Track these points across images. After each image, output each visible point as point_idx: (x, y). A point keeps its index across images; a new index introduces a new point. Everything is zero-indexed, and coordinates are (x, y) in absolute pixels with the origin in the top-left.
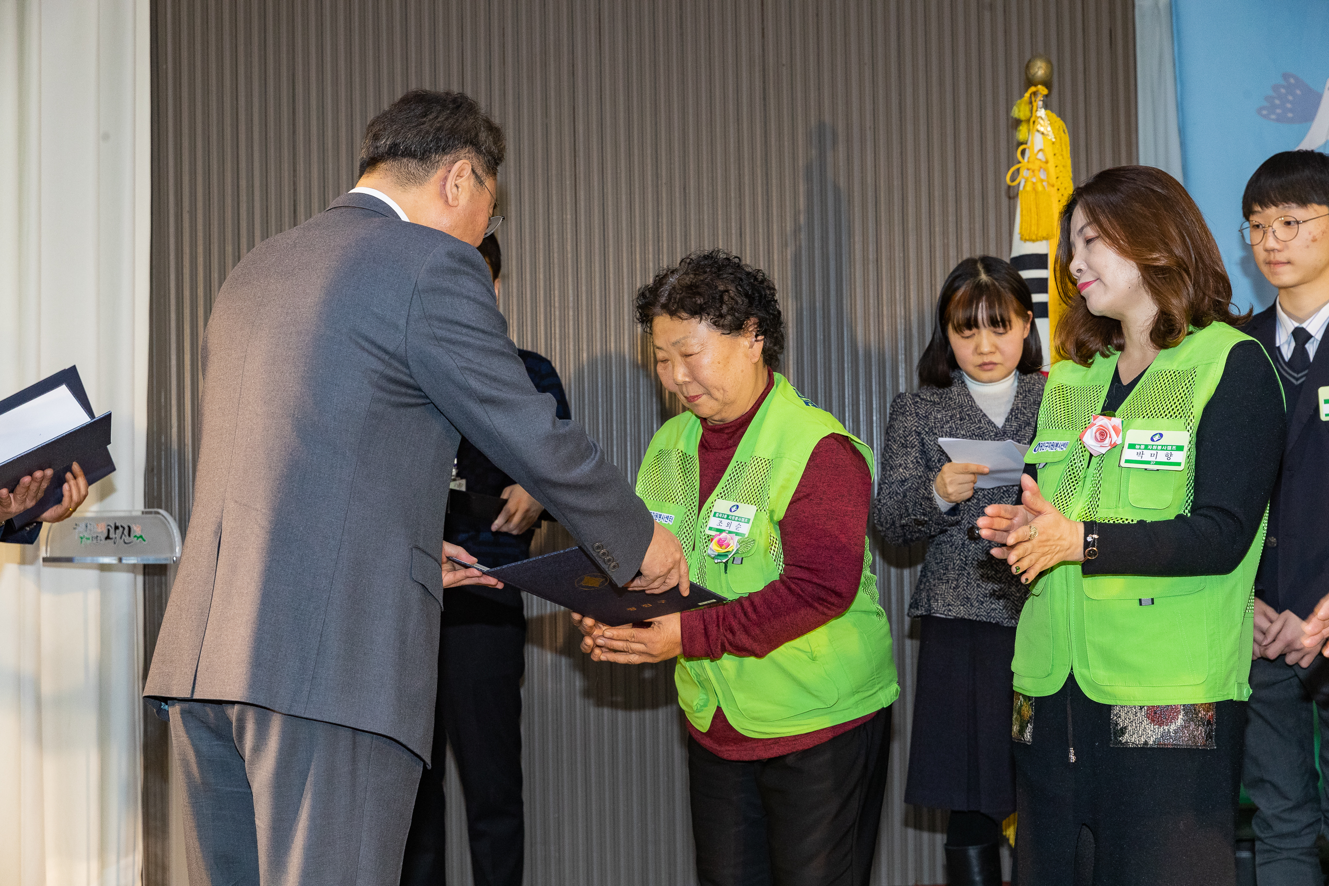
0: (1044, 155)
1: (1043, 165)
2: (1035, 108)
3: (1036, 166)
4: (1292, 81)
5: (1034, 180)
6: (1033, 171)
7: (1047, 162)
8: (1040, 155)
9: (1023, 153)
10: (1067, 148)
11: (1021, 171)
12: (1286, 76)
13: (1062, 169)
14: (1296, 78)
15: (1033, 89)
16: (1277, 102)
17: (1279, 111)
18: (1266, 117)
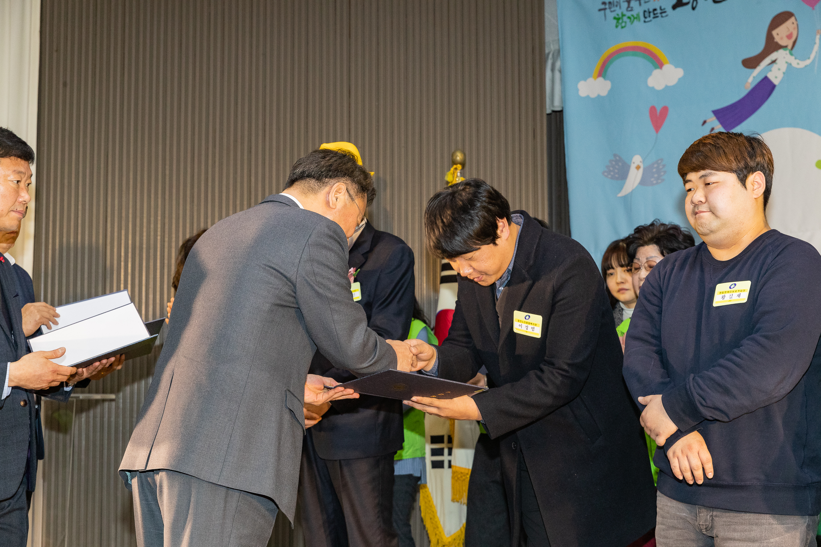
2: (455, 176)
4: (617, 158)
12: (615, 155)
14: (620, 157)
15: (455, 166)
16: (611, 169)
17: (612, 173)
18: (606, 176)
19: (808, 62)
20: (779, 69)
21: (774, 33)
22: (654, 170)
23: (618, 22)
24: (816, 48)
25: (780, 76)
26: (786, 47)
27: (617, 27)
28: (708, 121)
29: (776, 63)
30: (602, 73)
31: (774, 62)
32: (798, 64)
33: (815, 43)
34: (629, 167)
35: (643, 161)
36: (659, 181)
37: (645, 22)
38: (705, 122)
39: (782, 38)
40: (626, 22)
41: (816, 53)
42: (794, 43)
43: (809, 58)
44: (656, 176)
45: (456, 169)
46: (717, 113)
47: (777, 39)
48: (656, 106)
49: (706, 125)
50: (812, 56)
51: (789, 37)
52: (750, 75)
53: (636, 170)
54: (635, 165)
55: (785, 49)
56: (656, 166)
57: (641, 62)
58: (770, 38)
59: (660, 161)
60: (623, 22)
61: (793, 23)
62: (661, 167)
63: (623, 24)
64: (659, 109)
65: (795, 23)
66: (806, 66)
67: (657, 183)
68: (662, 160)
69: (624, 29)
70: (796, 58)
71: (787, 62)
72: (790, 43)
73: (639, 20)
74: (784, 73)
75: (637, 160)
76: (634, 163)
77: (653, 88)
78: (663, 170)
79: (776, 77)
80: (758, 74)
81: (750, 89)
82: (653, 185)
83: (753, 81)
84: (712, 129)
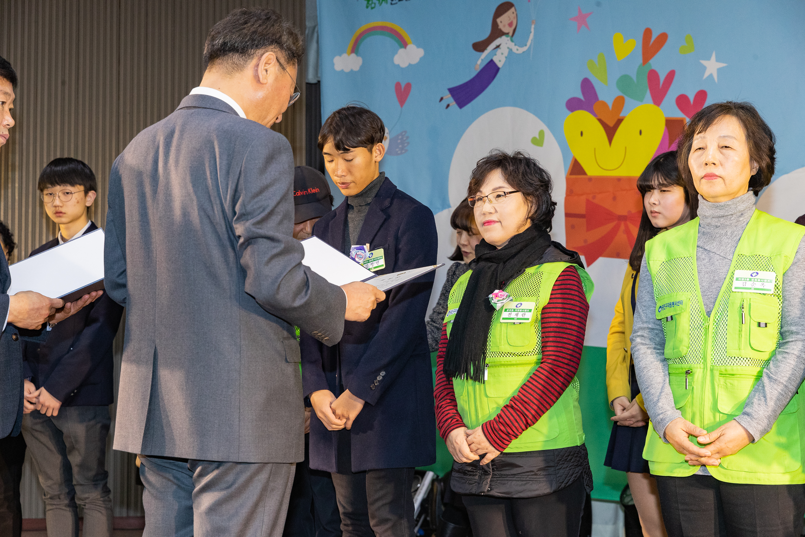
19: (525, 49)
20: (502, 54)
21: (499, 20)
22: (399, 141)
23: (368, 3)
24: (532, 36)
25: (503, 60)
26: (508, 34)
27: (367, 7)
28: (444, 98)
29: (500, 48)
30: (355, 50)
31: (498, 47)
32: (517, 50)
33: (531, 32)
35: (390, 133)
36: (403, 151)
37: (391, 4)
38: (442, 99)
39: (504, 26)
40: (375, 4)
41: (532, 40)
42: (514, 30)
43: (526, 45)
44: (400, 146)
46: (452, 91)
47: (501, 26)
48: (401, 81)
49: (442, 101)
50: (529, 44)
51: (510, 25)
52: (479, 58)
55: (507, 35)
56: (400, 137)
57: (389, 41)
58: (495, 24)
59: (404, 134)
60: (372, 3)
61: (513, 13)
62: (405, 139)
63: (373, 5)
64: (403, 86)
65: (515, 13)
66: (524, 52)
67: (401, 153)
68: (406, 132)
69: (374, 10)
70: (515, 45)
71: (508, 48)
72: (510, 30)
73: (387, 3)
74: (506, 57)
77: (398, 65)
78: (407, 141)
79: (500, 61)
80: (486, 56)
81: (479, 70)
82: (398, 154)
83: (481, 63)
84: (448, 106)
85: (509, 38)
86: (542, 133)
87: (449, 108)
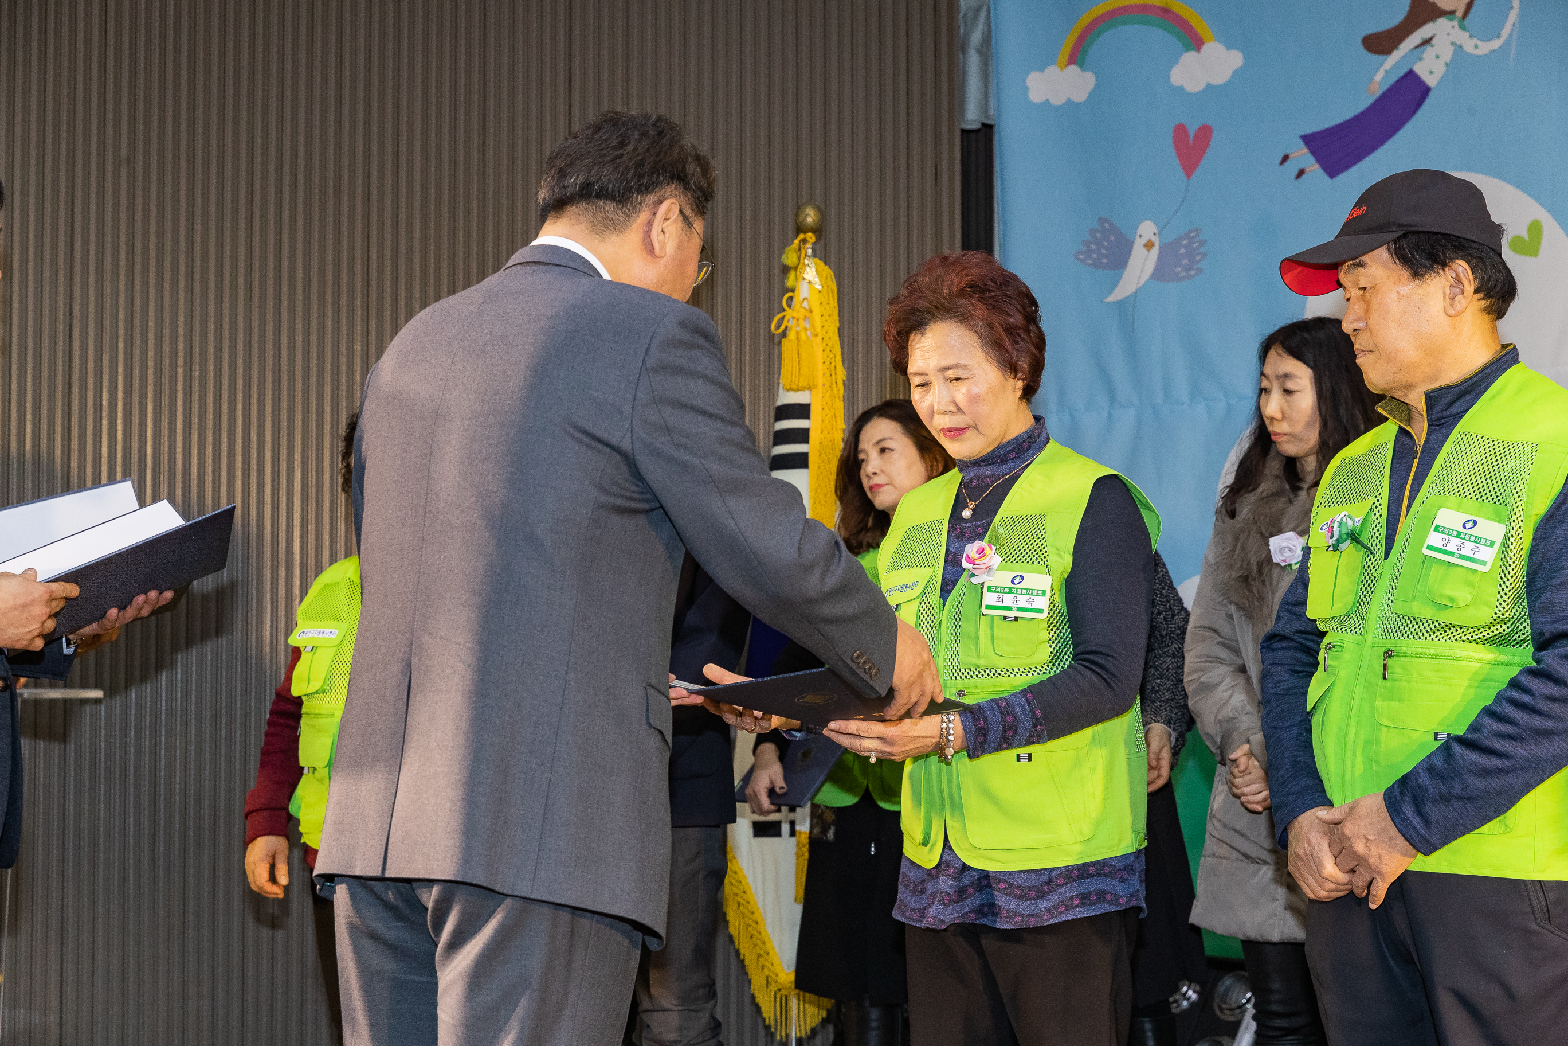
0: (809, 303)
1: (808, 314)
2: (803, 256)
3: (801, 315)
4: (1107, 226)
5: (798, 329)
6: (798, 320)
7: (811, 311)
8: (805, 304)
9: (791, 298)
10: (833, 297)
11: (786, 319)
12: (1102, 221)
13: (828, 318)
14: (1111, 224)
15: (802, 236)
16: (1093, 247)
17: (1095, 256)
18: (1081, 261)
19: (1496, 44)
20: (1438, 57)
22: (1182, 251)
24: (1513, 16)
25: (1440, 69)
26: (1453, 12)
28: (1292, 156)
29: (1432, 46)
30: (1076, 56)
31: (1427, 42)
33: (1512, 8)
34: (1131, 244)
35: (1160, 233)
36: (1192, 273)
38: (1285, 158)
41: (1513, 25)
42: (1470, 6)
43: (1499, 37)
44: (1185, 261)
45: (804, 241)
46: (1310, 140)
48: (1187, 123)
49: (1287, 163)
50: (1505, 33)
52: (1379, 67)
53: (1144, 251)
54: (1144, 240)
55: (1451, 16)
56: (1185, 242)
57: (1159, 37)
59: (1193, 234)
62: (1196, 245)
64: (1192, 132)
66: (1492, 52)
67: (1188, 277)
68: (1198, 231)
70: (1471, 37)
71: (1453, 44)
72: (1459, 5)
74: (1447, 65)
75: (1147, 230)
76: (1140, 236)
77: (1181, 89)
78: (1200, 250)
79: (1431, 73)
80: (1396, 65)
81: (1377, 95)
82: (1179, 279)
83: (1383, 79)
84: (1301, 173)
85: (1455, 23)
86: (1535, 228)
87: (1304, 177)
